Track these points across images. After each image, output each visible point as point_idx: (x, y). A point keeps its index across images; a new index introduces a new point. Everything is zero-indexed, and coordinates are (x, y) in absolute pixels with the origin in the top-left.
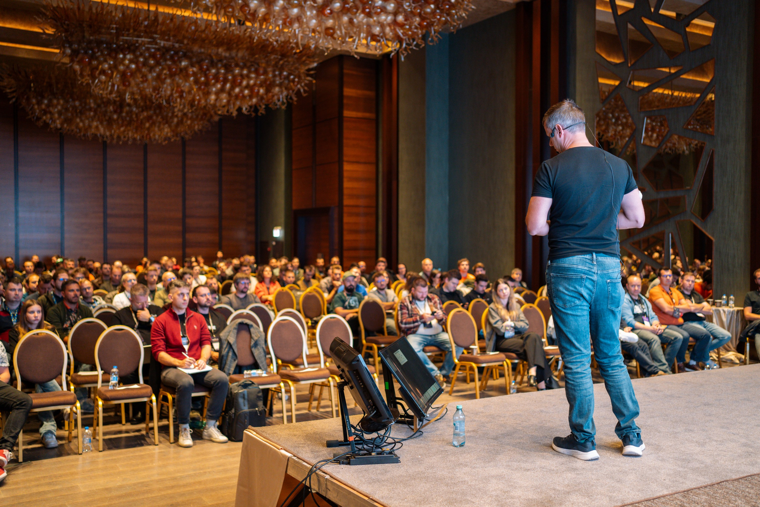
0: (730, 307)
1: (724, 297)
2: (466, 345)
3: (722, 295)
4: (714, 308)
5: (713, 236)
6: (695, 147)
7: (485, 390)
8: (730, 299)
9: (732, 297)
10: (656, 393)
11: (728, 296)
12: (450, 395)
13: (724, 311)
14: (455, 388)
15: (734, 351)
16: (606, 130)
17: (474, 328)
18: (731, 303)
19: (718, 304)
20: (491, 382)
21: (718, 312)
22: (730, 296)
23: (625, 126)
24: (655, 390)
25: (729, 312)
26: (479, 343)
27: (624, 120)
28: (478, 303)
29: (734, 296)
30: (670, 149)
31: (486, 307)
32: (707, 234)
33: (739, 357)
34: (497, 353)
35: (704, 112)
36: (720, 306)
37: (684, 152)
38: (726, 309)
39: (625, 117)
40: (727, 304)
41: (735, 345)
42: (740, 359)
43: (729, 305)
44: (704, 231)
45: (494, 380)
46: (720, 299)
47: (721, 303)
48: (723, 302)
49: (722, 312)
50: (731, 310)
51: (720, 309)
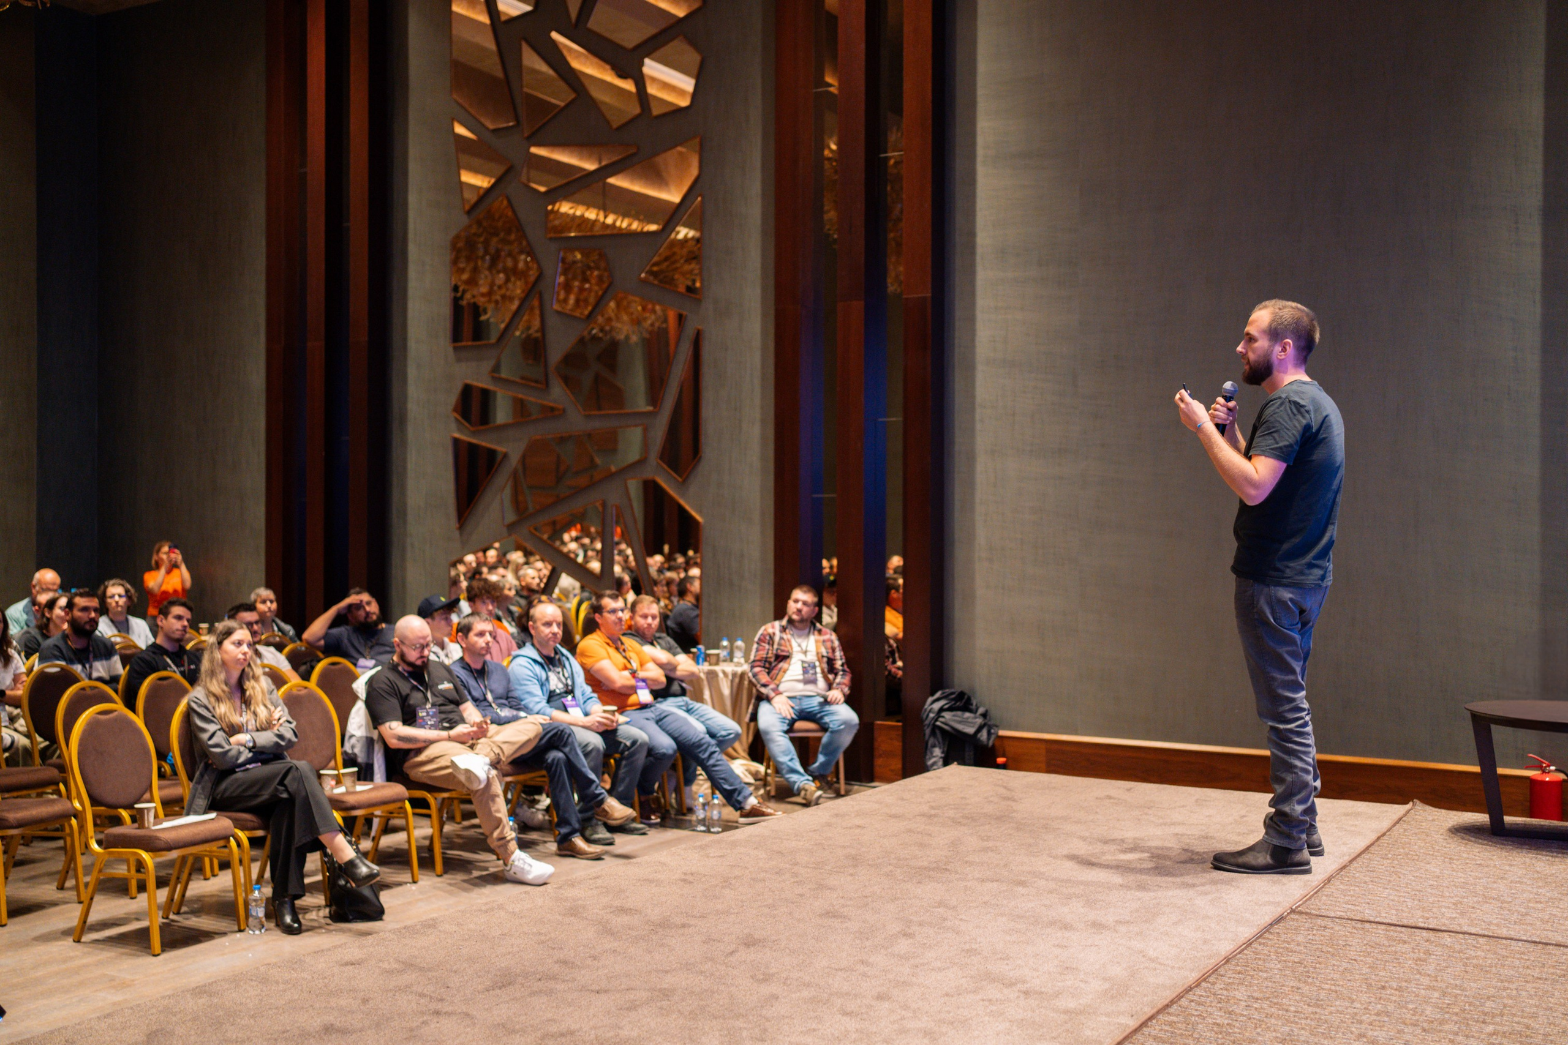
0: (739, 664)
1: (725, 643)
2: (123, 799)
3: (720, 640)
4: (706, 667)
5: (700, 512)
6: (650, 329)
7: (178, 913)
8: (738, 648)
9: (739, 643)
10: (625, 919)
11: (732, 641)
12: (78, 941)
13: (724, 673)
14: (93, 918)
15: (744, 758)
16: (472, 282)
17: (148, 752)
18: (738, 656)
19: (713, 659)
20: (198, 887)
21: (712, 675)
22: (736, 640)
23: (513, 273)
24: (623, 910)
25: (734, 675)
26: (160, 788)
27: (509, 263)
28: (165, 682)
29: (743, 641)
30: (602, 330)
31: (185, 692)
32: (687, 508)
33: (753, 769)
34: (213, 815)
35: (666, 259)
36: (717, 664)
37: (627, 338)
38: (729, 668)
39: (510, 254)
40: (730, 658)
41: (746, 746)
42: (755, 775)
43: (735, 660)
44: (682, 502)
45: (206, 879)
46: (717, 647)
47: (718, 655)
48: (723, 653)
49: (721, 675)
50: (739, 670)
51: (717, 668)
